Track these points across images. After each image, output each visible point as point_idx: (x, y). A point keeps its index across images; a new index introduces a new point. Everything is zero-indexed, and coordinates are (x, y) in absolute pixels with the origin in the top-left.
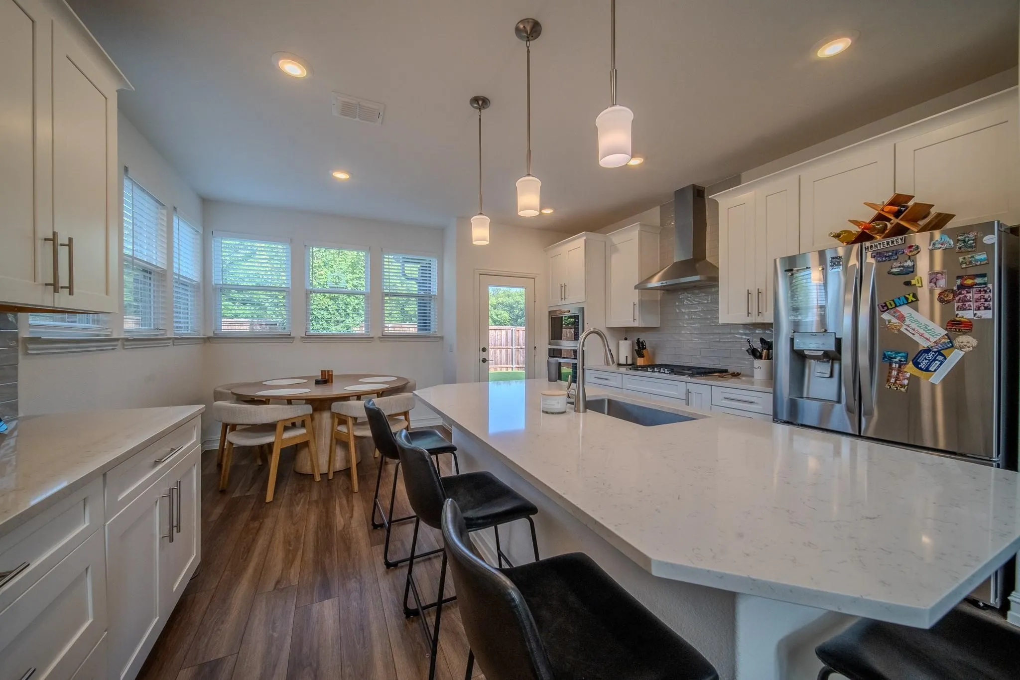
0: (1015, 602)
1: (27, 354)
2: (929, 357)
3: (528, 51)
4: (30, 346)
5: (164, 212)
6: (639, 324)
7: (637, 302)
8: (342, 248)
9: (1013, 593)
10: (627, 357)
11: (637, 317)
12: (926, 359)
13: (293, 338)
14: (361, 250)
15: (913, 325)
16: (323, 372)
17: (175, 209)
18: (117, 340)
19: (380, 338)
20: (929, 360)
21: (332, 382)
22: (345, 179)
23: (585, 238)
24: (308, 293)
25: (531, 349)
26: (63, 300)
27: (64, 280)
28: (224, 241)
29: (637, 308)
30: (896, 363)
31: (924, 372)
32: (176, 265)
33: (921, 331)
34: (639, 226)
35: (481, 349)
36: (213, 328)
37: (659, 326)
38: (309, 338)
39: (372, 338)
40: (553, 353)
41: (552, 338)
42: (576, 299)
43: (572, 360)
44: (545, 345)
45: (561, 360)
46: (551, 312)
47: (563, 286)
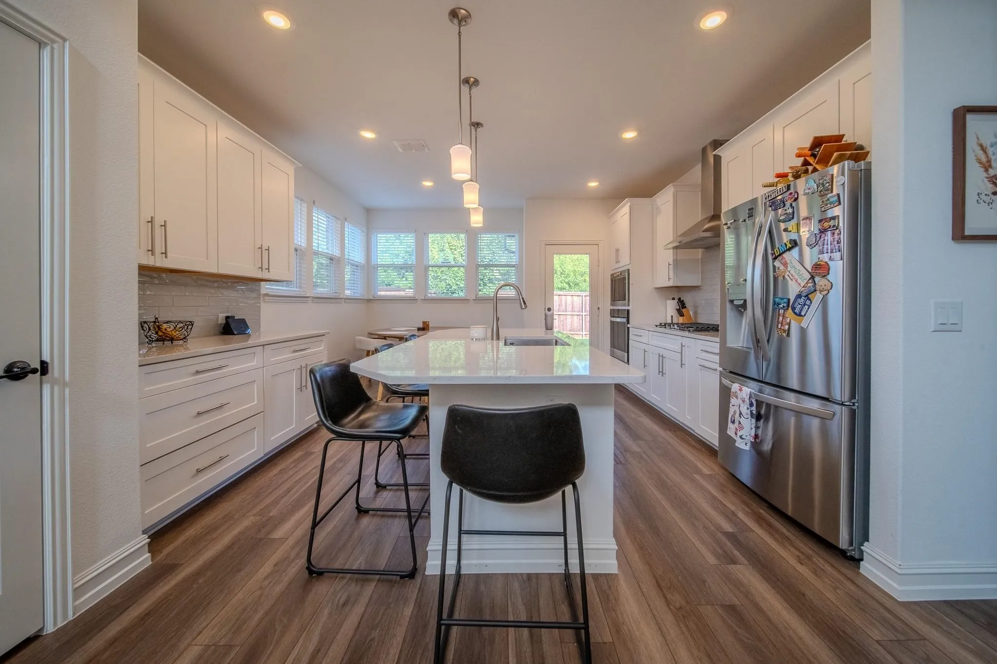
0: (867, 552)
1: (265, 302)
2: (801, 302)
3: (471, 97)
4: (266, 298)
5: (339, 222)
6: (674, 283)
7: (671, 262)
8: (444, 233)
9: (866, 544)
10: (672, 316)
11: (671, 276)
12: (800, 304)
13: (416, 300)
14: (460, 233)
15: (792, 272)
16: (424, 323)
17: (346, 219)
18: (309, 297)
19: (474, 300)
20: (801, 305)
21: (429, 330)
22: (430, 186)
23: (629, 204)
24: (427, 268)
25: (595, 310)
26: (265, 275)
27: (265, 266)
28: (378, 236)
29: (671, 267)
30: (781, 308)
31: (798, 317)
32: (346, 253)
33: (797, 277)
34: (672, 187)
35: (546, 309)
36: (373, 294)
37: (700, 285)
38: (428, 300)
39: (468, 300)
40: (614, 313)
41: (614, 300)
42: (625, 262)
43: (624, 320)
44: (606, 305)
45: (618, 320)
46: (612, 275)
47: (617, 250)
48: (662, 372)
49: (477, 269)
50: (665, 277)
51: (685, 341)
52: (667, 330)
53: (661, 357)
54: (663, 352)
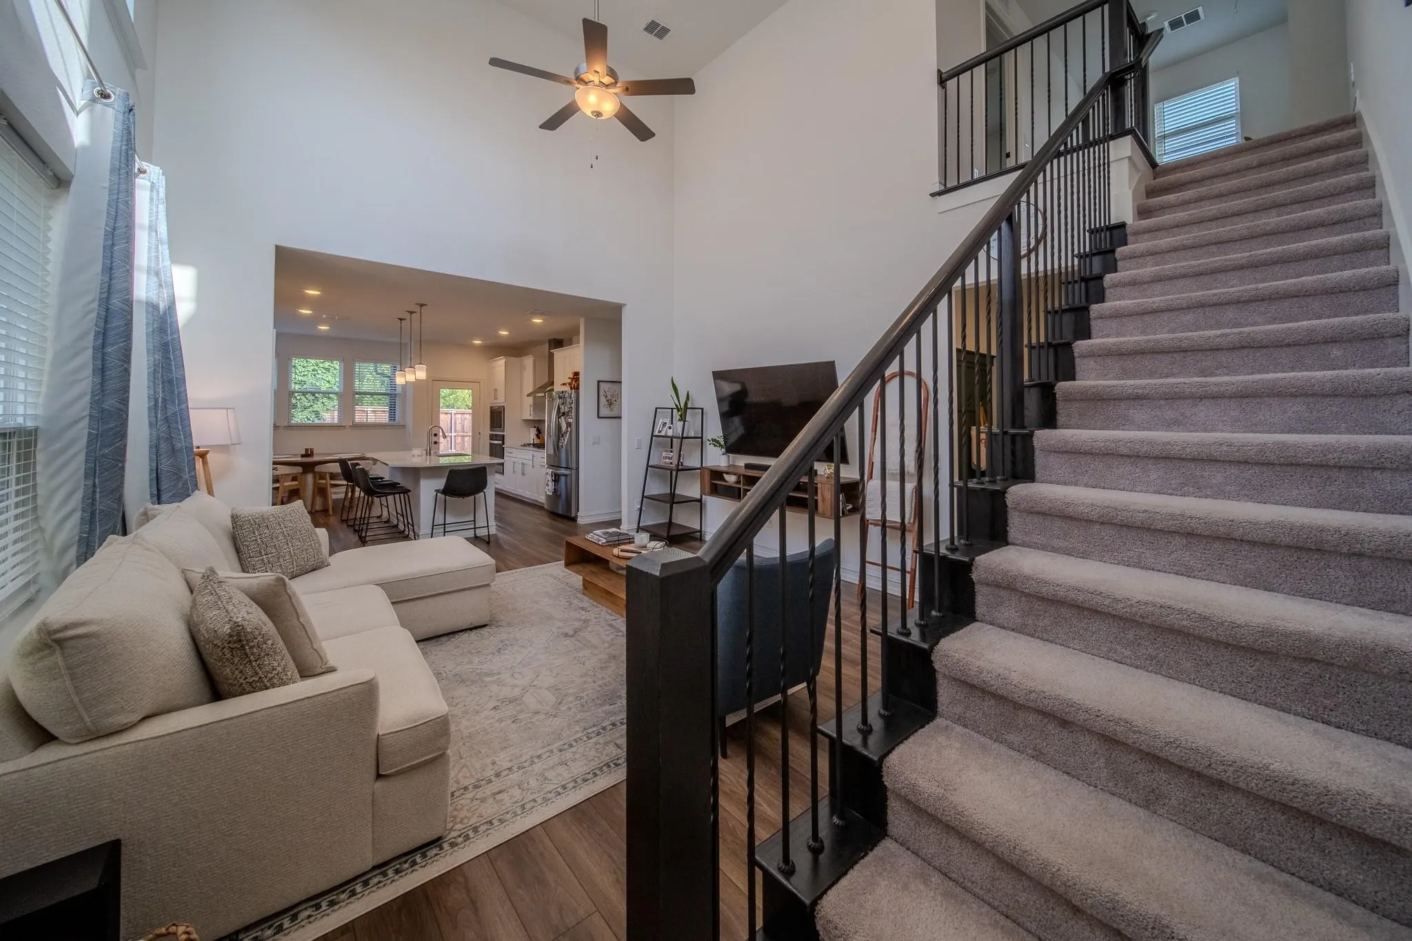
6: (534, 417)
7: (530, 404)
10: (532, 439)
13: (278, 427)
19: (350, 426)
23: (504, 359)
24: (291, 393)
25: (476, 435)
29: (530, 407)
38: (291, 427)
39: (344, 426)
40: (492, 437)
41: (493, 427)
42: (500, 401)
43: (500, 442)
44: (487, 432)
45: (496, 442)
46: (491, 407)
47: (496, 390)
48: (523, 474)
49: (354, 397)
50: (528, 414)
51: (535, 453)
52: (528, 448)
53: (523, 464)
54: (524, 461)
